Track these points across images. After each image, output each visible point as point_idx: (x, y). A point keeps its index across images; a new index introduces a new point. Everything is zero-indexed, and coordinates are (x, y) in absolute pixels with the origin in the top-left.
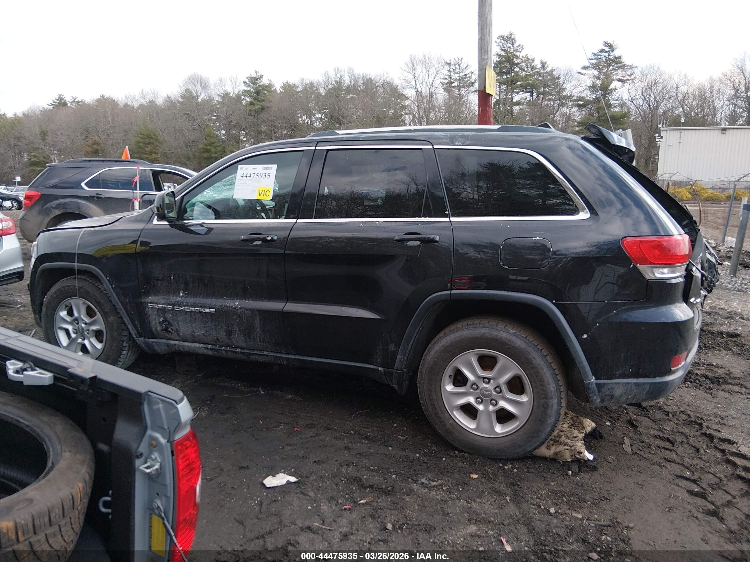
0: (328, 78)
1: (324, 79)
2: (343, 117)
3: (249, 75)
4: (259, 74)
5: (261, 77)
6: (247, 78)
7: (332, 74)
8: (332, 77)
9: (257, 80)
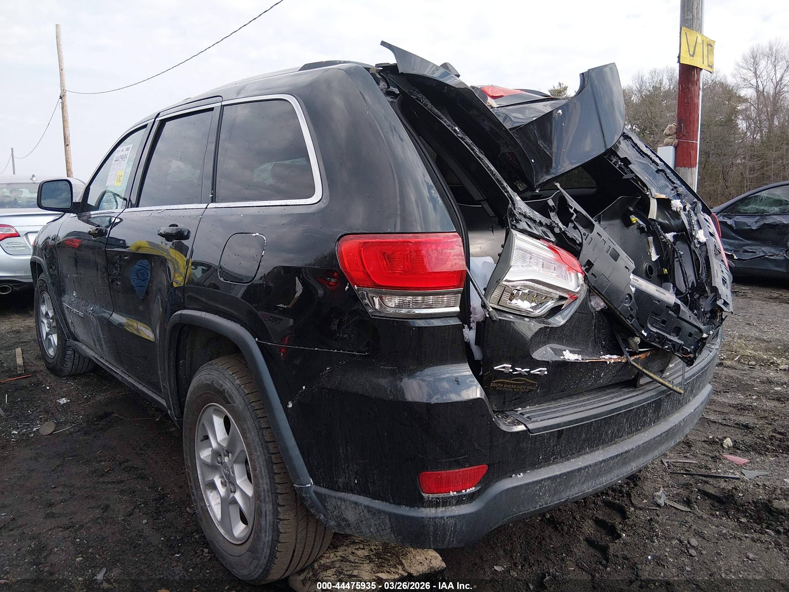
0: (642, 83)
1: (637, 85)
2: (656, 126)
3: (552, 88)
4: (564, 86)
5: (565, 88)
6: (550, 91)
7: (647, 77)
8: (647, 81)
9: (560, 92)
